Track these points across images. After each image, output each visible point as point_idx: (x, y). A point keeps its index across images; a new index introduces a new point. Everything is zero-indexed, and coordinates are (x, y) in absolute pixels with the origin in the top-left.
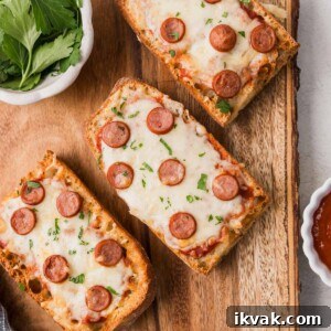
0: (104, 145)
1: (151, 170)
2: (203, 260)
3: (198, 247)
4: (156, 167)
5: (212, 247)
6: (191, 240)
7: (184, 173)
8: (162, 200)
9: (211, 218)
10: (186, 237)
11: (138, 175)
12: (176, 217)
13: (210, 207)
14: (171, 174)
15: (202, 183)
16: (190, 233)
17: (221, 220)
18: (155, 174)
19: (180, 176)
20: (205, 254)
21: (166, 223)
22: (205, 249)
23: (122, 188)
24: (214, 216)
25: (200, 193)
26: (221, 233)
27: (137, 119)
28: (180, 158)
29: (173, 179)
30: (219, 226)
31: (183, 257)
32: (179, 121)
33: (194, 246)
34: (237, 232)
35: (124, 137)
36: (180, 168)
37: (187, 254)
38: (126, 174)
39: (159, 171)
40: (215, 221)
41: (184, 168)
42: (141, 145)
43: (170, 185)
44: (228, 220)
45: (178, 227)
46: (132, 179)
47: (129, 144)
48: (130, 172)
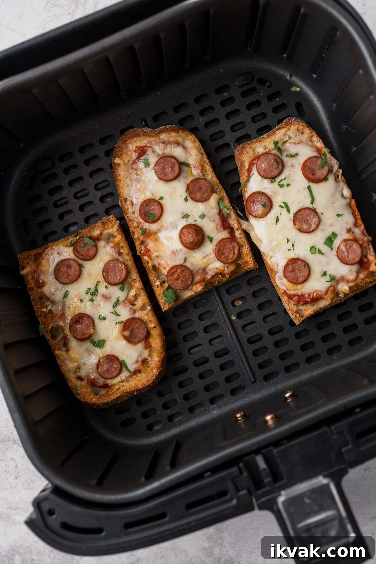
0: (254, 172)
1: (288, 211)
2: (302, 308)
3: (303, 295)
4: (294, 210)
5: (315, 300)
6: (299, 287)
7: (318, 226)
8: (288, 241)
9: (325, 274)
10: (295, 282)
11: (276, 211)
12: (293, 261)
13: (328, 264)
14: (306, 222)
15: (329, 241)
16: (301, 280)
17: (333, 278)
18: (291, 216)
19: (313, 226)
20: (306, 303)
21: (282, 263)
22: (308, 300)
23: (256, 217)
24: (328, 274)
25: (325, 249)
26: (327, 290)
27: (293, 161)
28: (319, 211)
29: (305, 227)
30: (329, 284)
31: (284, 299)
32: (331, 178)
33: (300, 293)
34: (342, 295)
35: (277, 171)
36: (315, 220)
37: (290, 297)
38: (264, 206)
39: (296, 214)
40: (327, 278)
41: (320, 221)
42: (288, 185)
43: (300, 230)
44: (338, 282)
45: (293, 270)
46: (268, 212)
47: (278, 179)
48: (268, 205)
